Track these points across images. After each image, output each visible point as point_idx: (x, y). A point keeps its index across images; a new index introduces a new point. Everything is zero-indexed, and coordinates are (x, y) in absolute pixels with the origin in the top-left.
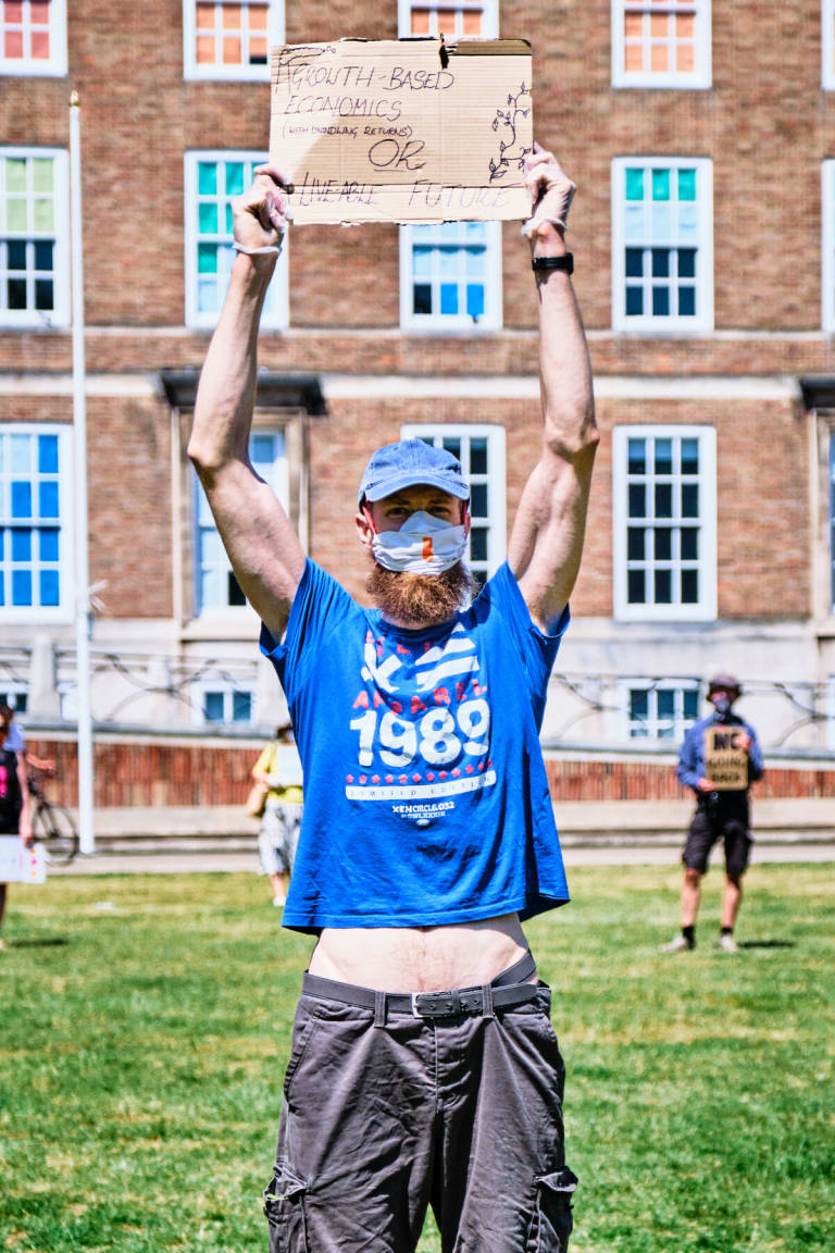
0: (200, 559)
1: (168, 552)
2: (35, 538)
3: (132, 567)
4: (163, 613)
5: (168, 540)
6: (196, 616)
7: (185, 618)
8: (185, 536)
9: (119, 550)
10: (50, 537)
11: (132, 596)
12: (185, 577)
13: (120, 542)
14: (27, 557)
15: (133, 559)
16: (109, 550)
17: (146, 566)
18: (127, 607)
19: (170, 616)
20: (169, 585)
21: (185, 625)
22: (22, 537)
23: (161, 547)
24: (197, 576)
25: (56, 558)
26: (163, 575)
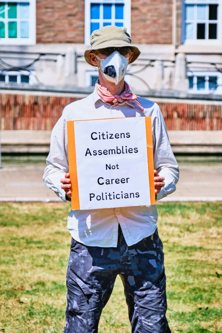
0: (185, 18)
1: (171, 15)
2: (113, 8)
3: (155, 22)
4: (168, 42)
5: (170, 10)
6: (182, 43)
7: (177, 44)
8: (178, 8)
9: (149, 15)
10: (119, 8)
11: (155, 34)
12: (178, 26)
13: (149, 11)
14: (110, 18)
15: (155, 18)
16: (145, 14)
17: (161, 21)
18: (152, 39)
19: (170, 43)
20: (171, 30)
21: (177, 47)
22: (107, 8)
23: (168, 13)
24: (183, 26)
25: (122, 18)
26: (168, 25)
